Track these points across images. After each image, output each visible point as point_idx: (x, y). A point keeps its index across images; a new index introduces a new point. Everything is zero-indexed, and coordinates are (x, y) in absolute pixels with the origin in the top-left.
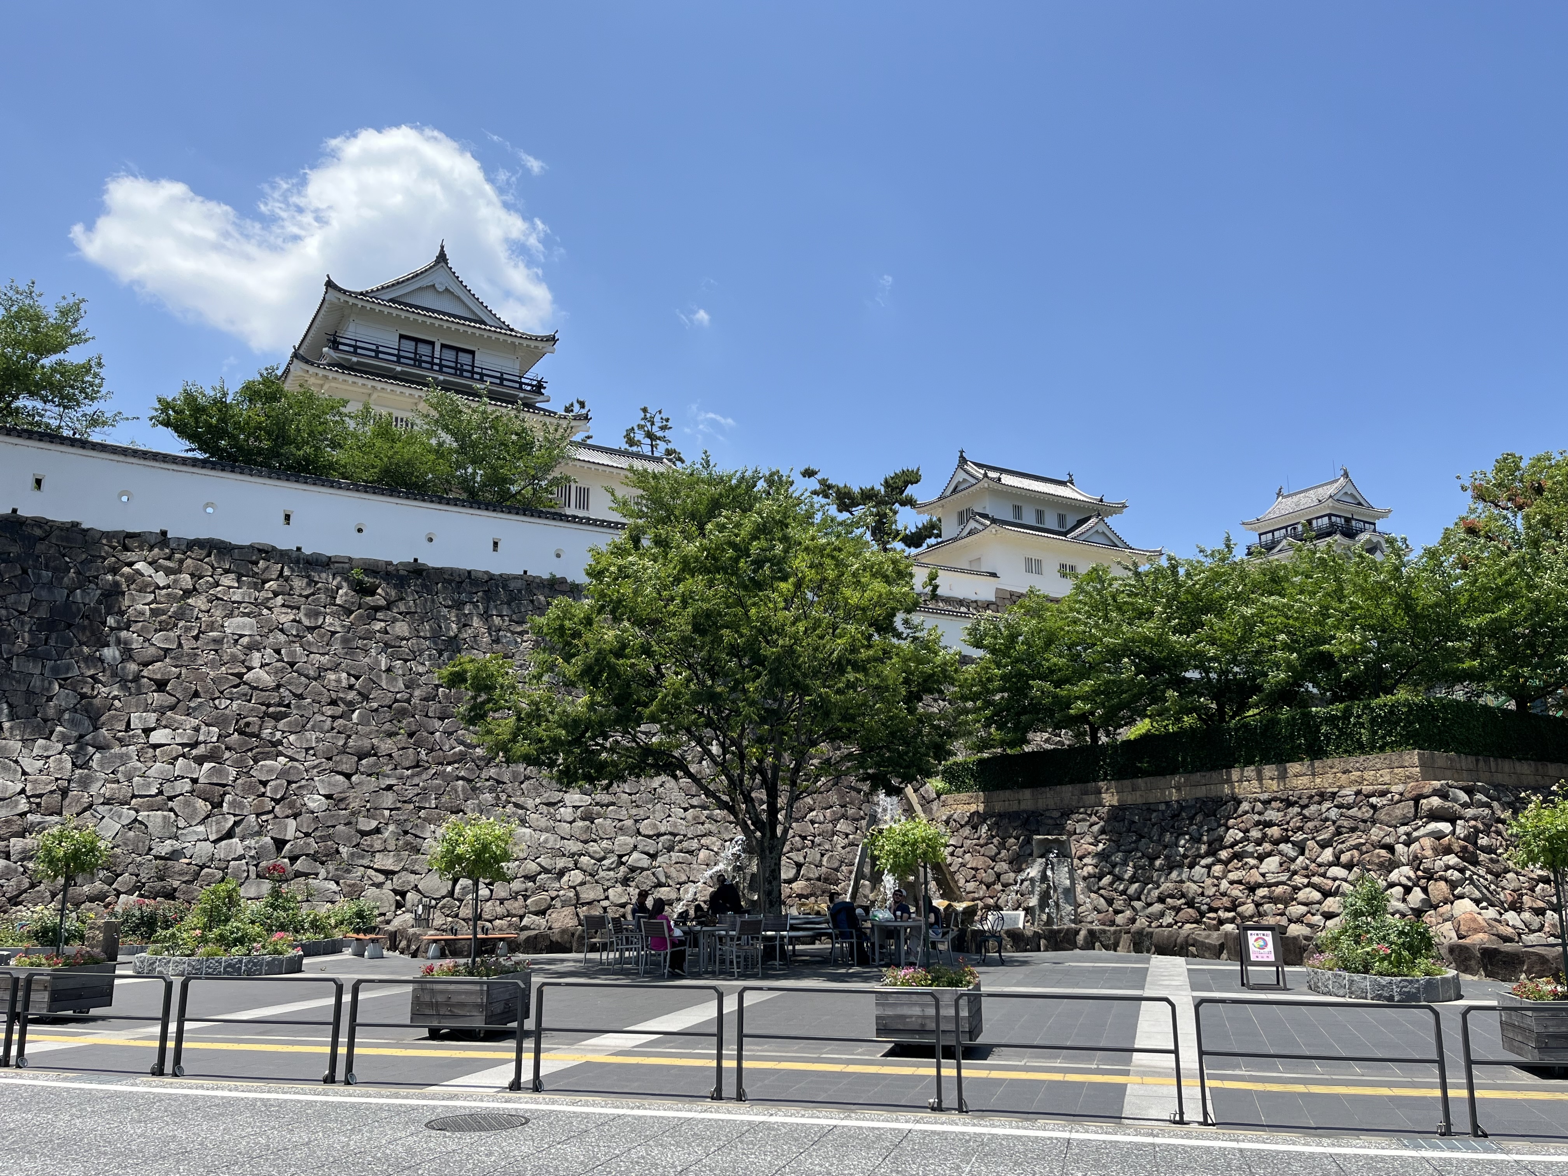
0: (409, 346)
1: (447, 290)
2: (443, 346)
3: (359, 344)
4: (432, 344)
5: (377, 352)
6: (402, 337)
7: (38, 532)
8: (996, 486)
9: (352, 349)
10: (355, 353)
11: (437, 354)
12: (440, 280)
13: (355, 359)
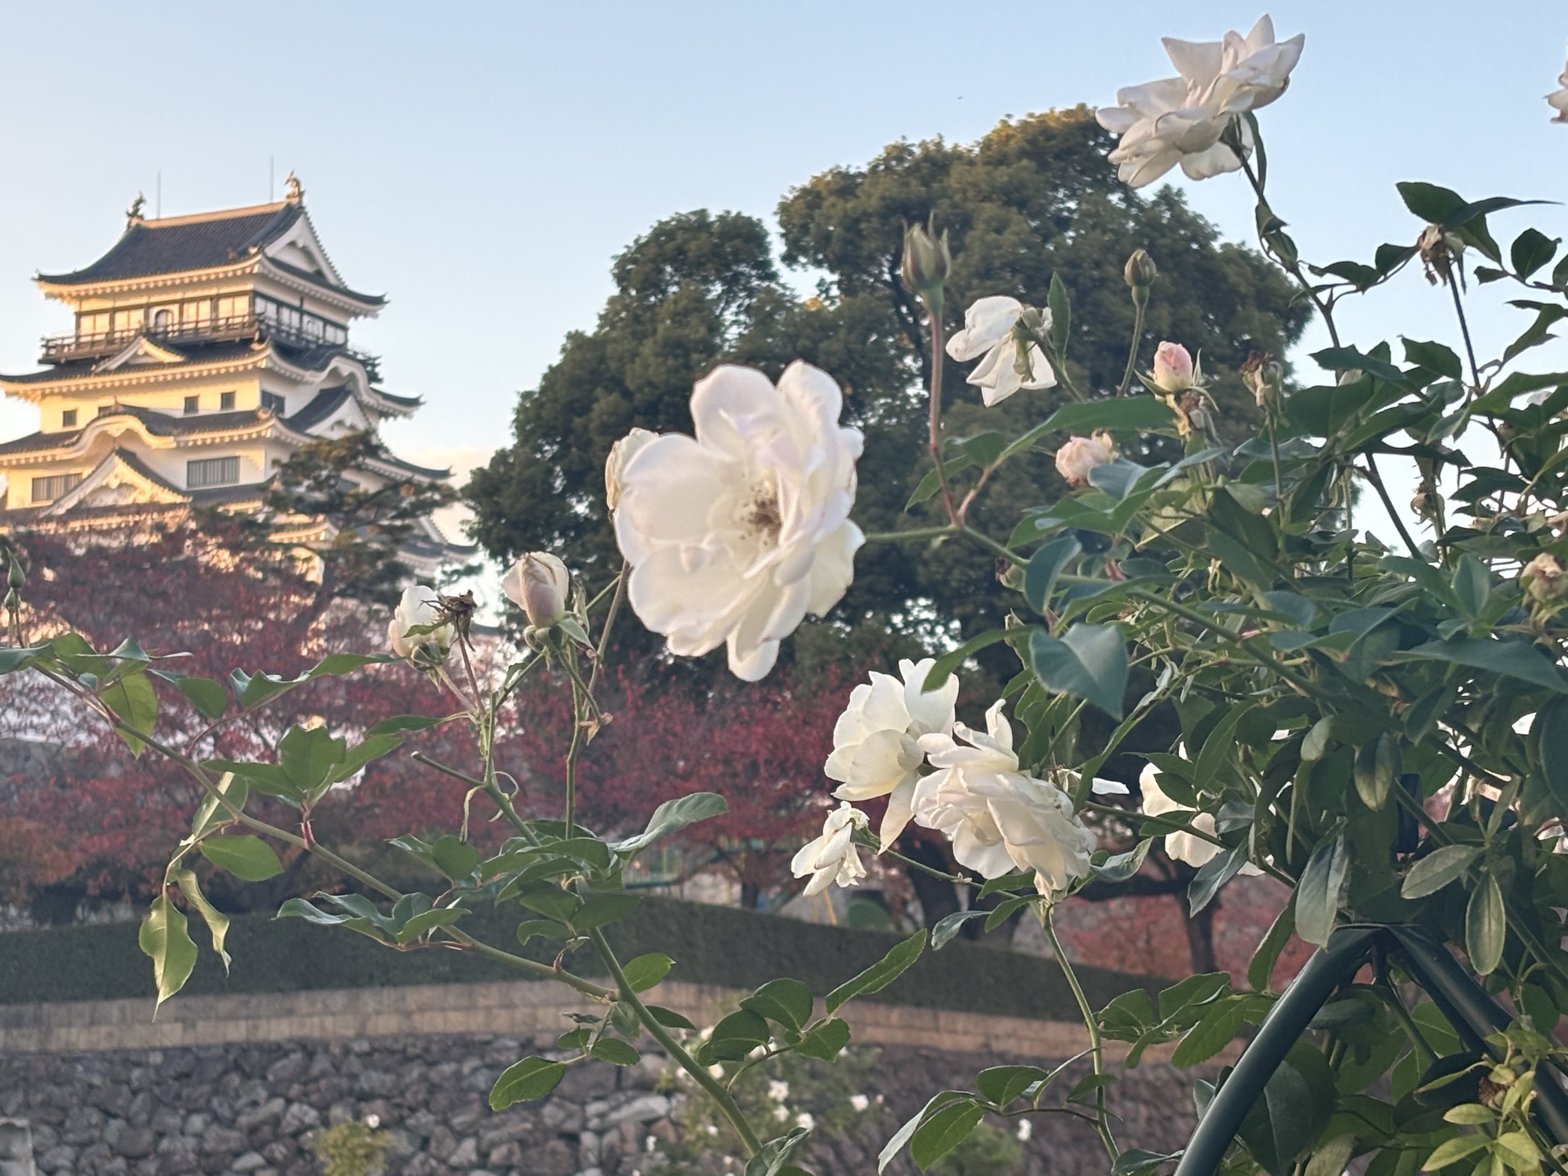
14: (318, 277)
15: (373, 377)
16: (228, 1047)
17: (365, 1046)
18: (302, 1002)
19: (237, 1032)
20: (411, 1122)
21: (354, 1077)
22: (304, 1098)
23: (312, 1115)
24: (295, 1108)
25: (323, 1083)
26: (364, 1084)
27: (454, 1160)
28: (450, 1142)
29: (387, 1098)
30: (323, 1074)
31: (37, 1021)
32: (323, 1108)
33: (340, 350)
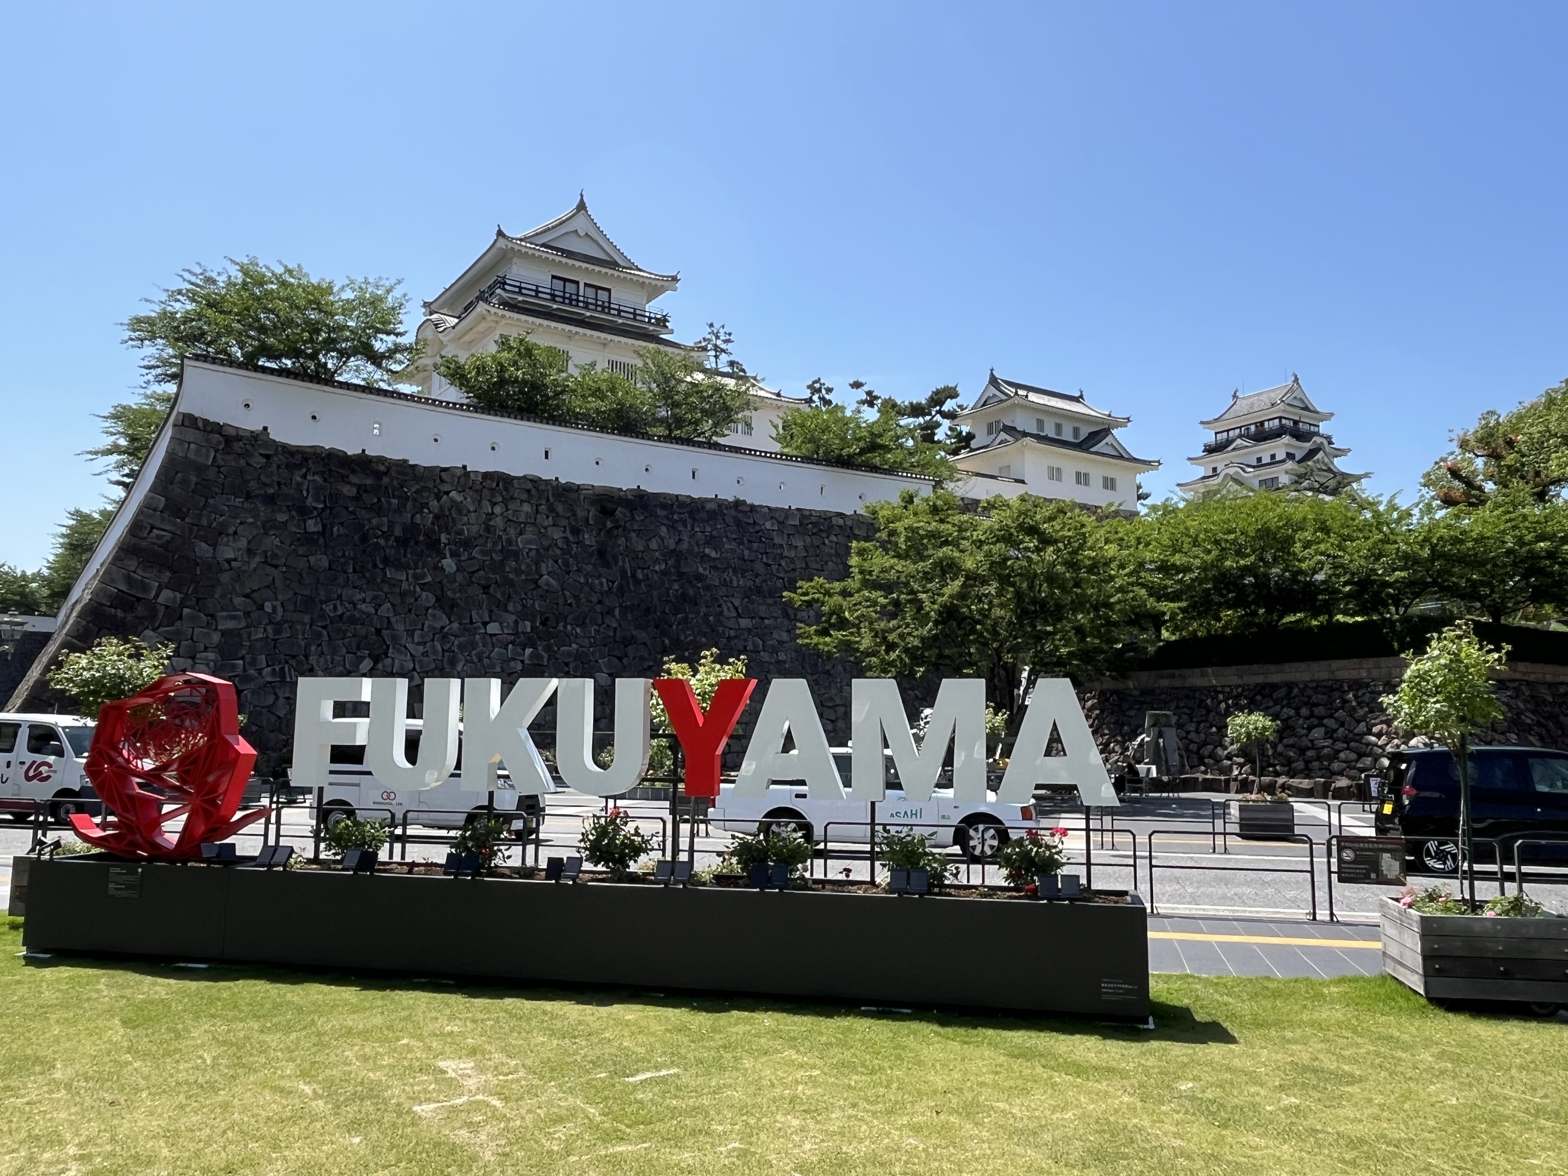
0: (559, 284)
1: (587, 235)
2: (586, 285)
3: (523, 285)
4: (577, 283)
5: (537, 292)
6: (554, 277)
7: (382, 468)
8: (1025, 403)
9: (517, 290)
10: (520, 293)
11: (581, 293)
12: (580, 224)
13: (520, 298)
14: (1306, 408)
15: (1330, 443)
16: (1257, 685)
17: (1314, 685)
18: (1286, 667)
19: (1260, 679)
20: (1337, 715)
21: (1309, 697)
22: (1288, 706)
23: (1292, 712)
24: (1285, 710)
25: (1297, 700)
26: (1314, 699)
27: (1356, 731)
28: (1354, 723)
29: (1324, 705)
30: (1296, 696)
31: (1180, 676)
32: (1297, 710)
33: (1317, 434)
